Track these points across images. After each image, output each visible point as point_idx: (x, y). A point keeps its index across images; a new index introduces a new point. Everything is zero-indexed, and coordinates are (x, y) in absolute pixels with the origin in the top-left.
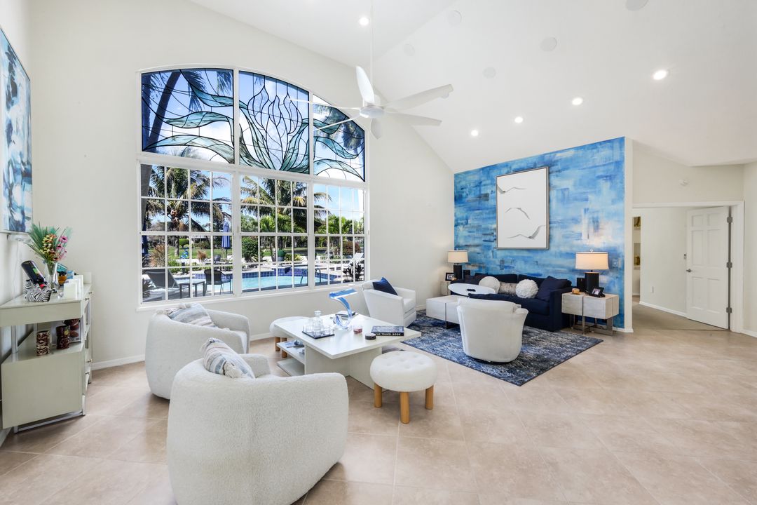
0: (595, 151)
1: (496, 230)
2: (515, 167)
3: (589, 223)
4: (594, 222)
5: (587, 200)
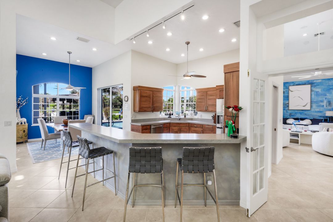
0: (329, 81)
1: (288, 104)
2: (297, 83)
3: (327, 102)
4: (329, 102)
5: (326, 95)
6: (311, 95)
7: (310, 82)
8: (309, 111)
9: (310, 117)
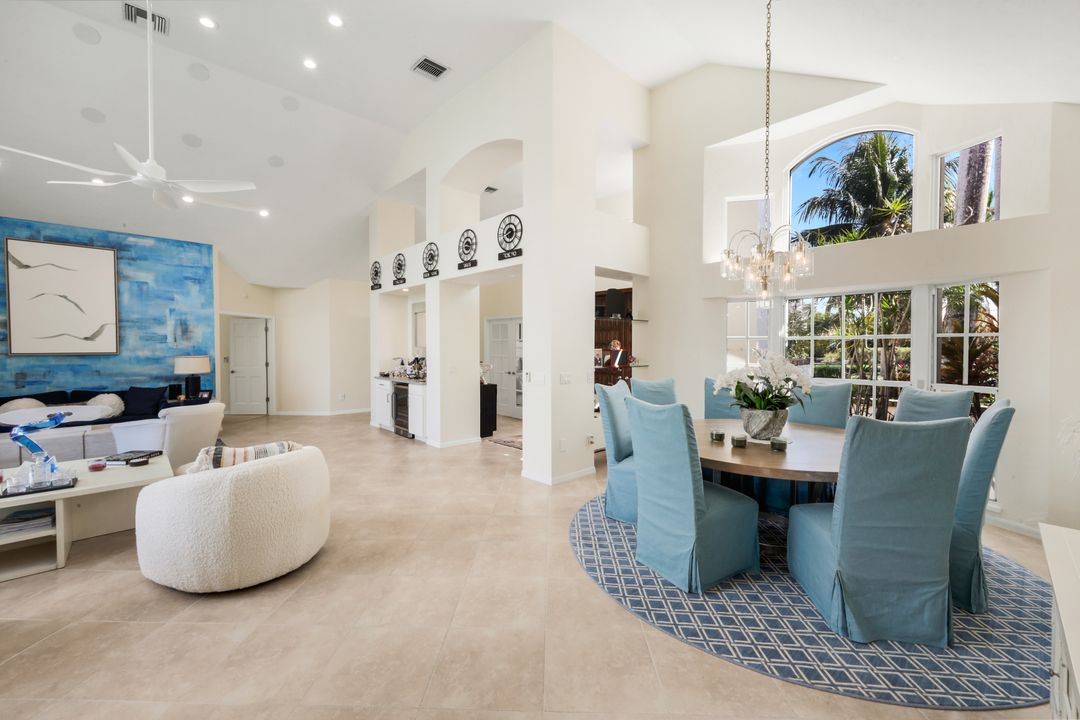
0: (181, 249)
1: (6, 325)
2: (48, 233)
3: (176, 326)
4: (181, 324)
5: (173, 299)
6: (118, 293)
7: (112, 238)
8: (112, 360)
9: (118, 382)
